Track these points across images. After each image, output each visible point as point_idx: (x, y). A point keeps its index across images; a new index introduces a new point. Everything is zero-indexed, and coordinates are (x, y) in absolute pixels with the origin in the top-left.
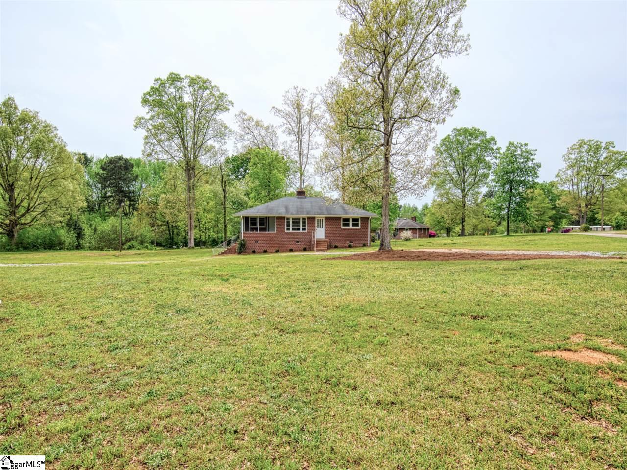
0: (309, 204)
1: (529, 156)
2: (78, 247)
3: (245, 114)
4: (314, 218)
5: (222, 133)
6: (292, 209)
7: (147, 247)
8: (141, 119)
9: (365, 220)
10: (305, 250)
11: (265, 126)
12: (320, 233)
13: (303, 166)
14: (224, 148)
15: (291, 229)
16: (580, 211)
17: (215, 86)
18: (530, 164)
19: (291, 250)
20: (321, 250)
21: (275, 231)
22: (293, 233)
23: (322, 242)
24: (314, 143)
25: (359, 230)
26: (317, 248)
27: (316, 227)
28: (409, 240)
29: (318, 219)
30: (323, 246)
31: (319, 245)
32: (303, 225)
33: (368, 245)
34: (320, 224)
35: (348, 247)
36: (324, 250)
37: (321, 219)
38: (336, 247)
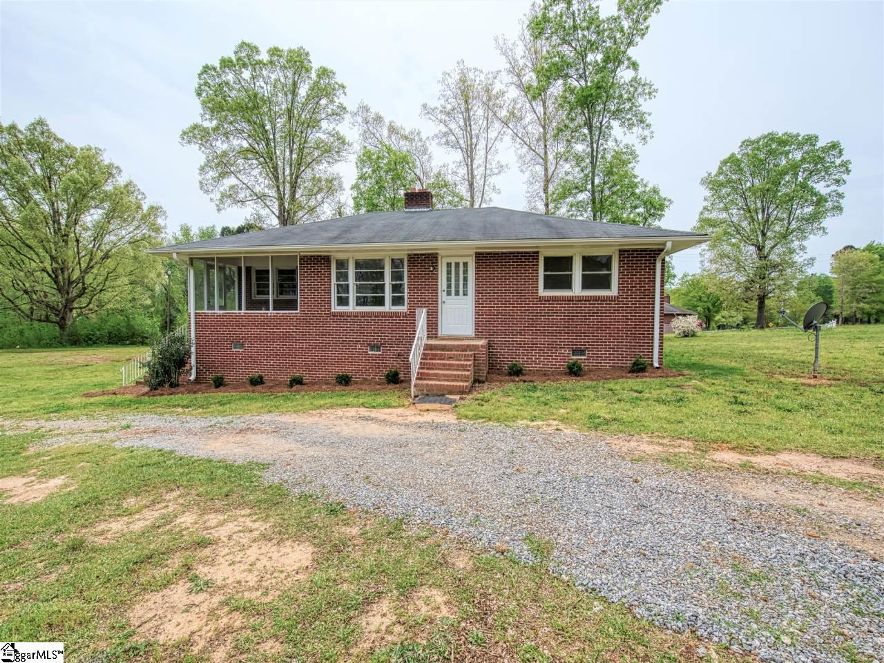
3: (368, 110)
4: (432, 258)
9: (643, 260)
10: (394, 379)
11: (406, 133)
12: (457, 317)
15: (353, 300)
19: (344, 382)
20: (439, 393)
21: (297, 310)
22: (356, 315)
23: (451, 350)
24: (494, 164)
25: (612, 301)
26: (425, 379)
27: (439, 292)
28: (692, 336)
29: (448, 264)
30: (454, 370)
31: (433, 369)
32: (393, 285)
33: (652, 365)
34: (457, 280)
35: (565, 374)
36: (452, 391)
37: (461, 260)
38: (516, 372)
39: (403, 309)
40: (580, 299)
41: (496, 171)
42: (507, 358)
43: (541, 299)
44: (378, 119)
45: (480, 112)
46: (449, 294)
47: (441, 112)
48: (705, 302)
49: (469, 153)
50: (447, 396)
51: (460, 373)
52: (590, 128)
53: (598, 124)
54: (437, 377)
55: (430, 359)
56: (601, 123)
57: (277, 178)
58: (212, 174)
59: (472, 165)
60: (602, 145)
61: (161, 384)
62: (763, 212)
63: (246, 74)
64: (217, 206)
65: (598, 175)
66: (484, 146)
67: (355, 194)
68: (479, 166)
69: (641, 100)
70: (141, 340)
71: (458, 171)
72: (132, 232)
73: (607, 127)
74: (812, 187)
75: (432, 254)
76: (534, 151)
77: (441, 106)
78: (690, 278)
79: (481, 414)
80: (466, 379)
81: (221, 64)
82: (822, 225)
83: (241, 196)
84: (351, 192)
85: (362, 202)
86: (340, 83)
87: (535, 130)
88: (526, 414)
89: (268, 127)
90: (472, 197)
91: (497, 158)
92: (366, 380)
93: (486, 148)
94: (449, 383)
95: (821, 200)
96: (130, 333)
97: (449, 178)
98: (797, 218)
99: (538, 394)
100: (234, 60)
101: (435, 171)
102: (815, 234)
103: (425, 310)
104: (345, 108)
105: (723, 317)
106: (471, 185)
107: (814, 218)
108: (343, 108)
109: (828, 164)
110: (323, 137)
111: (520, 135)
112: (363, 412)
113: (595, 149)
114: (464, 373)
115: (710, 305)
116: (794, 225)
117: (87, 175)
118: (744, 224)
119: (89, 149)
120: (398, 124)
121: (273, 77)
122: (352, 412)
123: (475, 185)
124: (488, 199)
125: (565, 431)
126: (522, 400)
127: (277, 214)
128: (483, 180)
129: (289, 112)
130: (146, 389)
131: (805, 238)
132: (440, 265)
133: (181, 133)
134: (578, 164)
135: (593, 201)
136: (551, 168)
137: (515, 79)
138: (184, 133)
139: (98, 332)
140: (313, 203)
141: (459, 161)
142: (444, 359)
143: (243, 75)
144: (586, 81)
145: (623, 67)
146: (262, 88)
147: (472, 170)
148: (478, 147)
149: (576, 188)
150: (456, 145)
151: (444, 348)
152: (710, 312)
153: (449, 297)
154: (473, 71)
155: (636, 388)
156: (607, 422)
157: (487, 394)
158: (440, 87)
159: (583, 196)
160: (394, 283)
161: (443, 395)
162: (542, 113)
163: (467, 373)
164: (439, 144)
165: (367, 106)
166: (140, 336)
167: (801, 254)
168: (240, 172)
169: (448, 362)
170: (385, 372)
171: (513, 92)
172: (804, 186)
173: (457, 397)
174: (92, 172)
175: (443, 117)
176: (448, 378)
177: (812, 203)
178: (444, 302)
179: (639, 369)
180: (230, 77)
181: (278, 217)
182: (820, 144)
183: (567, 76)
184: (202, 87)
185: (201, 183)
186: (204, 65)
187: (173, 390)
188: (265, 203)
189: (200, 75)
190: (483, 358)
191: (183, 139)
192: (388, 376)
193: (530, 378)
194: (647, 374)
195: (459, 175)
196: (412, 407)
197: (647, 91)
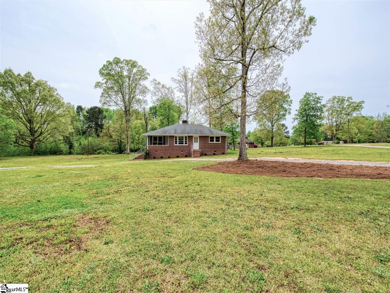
0: (190, 128)
1: (318, 100)
2: (70, 153)
3: (156, 81)
4: (192, 137)
5: (144, 91)
6: (179, 131)
7: (108, 153)
8: (99, 83)
9: (224, 138)
10: (186, 156)
11: (167, 88)
12: (196, 146)
13: (188, 110)
14: (145, 99)
15: (178, 143)
16: (333, 133)
17: (140, 66)
18: (319, 105)
19: (178, 157)
21: (168, 145)
22: (178, 146)
23: (196, 151)
25: (220, 144)
27: (193, 142)
29: (194, 138)
34: (196, 140)
35: (213, 155)
36: (198, 157)
37: (197, 137)
39: (187, 145)
40: (215, 143)
43: (209, 143)
44: (159, 83)
47: (178, 81)
54: (196, 155)
55: (194, 153)
59: (187, 97)
70: (62, 153)
83: (111, 104)
86: (148, 73)
90: (187, 107)
100: (113, 62)
106: (187, 103)
120: (165, 85)
139: (47, 150)
141: (183, 96)
150: (182, 91)
154: (188, 69)
158: (177, 73)
160: (185, 140)
163: (199, 154)
170: (184, 155)
188: (120, 107)
190: (201, 152)
193: (208, 155)
194: (224, 154)
195: (183, 100)
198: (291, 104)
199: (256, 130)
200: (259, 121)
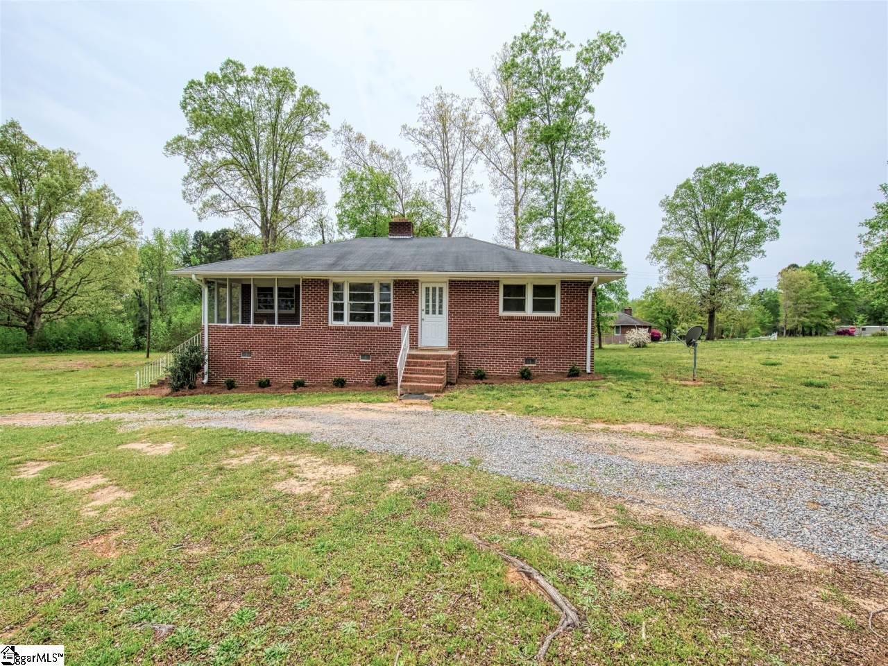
3: (351, 130)
4: (413, 284)
9: (578, 288)
10: (382, 382)
11: (387, 153)
12: (434, 332)
13: (453, 223)
15: (346, 316)
19: (338, 384)
20: (419, 392)
21: (299, 323)
22: (349, 329)
23: (429, 359)
24: (470, 184)
25: (556, 321)
26: (408, 381)
27: (420, 311)
28: (643, 347)
29: (426, 288)
30: (431, 375)
31: (414, 373)
32: (381, 305)
33: (586, 371)
34: (434, 301)
35: (519, 378)
36: (429, 390)
37: (438, 286)
38: (480, 376)
39: (389, 324)
40: (531, 319)
41: (472, 190)
42: (473, 365)
43: (500, 318)
44: (360, 138)
45: (457, 135)
46: (427, 313)
47: (420, 134)
48: (666, 314)
49: (447, 172)
50: (426, 394)
51: (436, 377)
52: (553, 161)
53: (560, 158)
54: (418, 380)
55: (413, 366)
56: (562, 158)
57: (260, 190)
58: (195, 185)
59: (449, 184)
60: (564, 177)
61: (182, 386)
62: (713, 234)
63: (231, 90)
64: (199, 215)
65: (560, 203)
66: (460, 166)
67: (340, 212)
68: (456, 185)
69: (596, 140)
70: (114, 346)
71: (436, 189)
72: (105, 236)
73: (567, 162)
74: (754, 214)
75: (414, 281)
76: (506, 176)
77: (421, 129)
78: (652, 291)
79: (451, 406)
80: (440, 381)
81: (207, 80)
82: (762, 248)
83: (224, 206)
84: (336, 210)
85: (346, 220)
86: (324, 103)
87: (507, 158)
88: (483, 406)
89: (253, 141)
90: (449, 215)
91: (472, 179)
92: (358, 383)
93: (463, 169)
94: (427, 385)
95: (762, 226)
96: (102, 339)
97: (427, 197)
98: (742, 240)
99: (494, 392)
100: (220, 77)
101: (414, 188)
102: (756, 256)
103: (408, 327)
104: (328, 126)
105: (683, 328)
106: (448, 202)
107: (756, 241)
108: (327, 126)
109: (767, 194)
110: (307, 152)
111: (493, 160)
112: (362, 405)
113: (557, 180)
114: (438, 377)
115: (670, 317)
116: (739, 247)
117: (61, 179)
118: (697, 244)
119: (63, 152)
120: (379, 143)
121: (257, 93)
122: (354, 405)
123: (452, 202)
124: (463, 216)
125: (507, 415)
126: (481, 397)
127: (260, 225)
128: (459, 198)
129: (274, 127)
130: (167, 390)
131: (749, 259)
132: (420, 290)
133: (166, 144)
134: (542, 193)
135: (556, 226)
136: (521, 191)
137: (489, 108)
138: (169, 145)
139: (68, 338)
140: (294, 214)
141: (436, 179)
142: (423, 366)
143: (228, 91)
144: (549, 121)
145: (581, 110)
146: (248, 104)
147: (449, 188)
148: (454, 167)
149: (541, 214)
150: (434, 166)
151: (422, 357)
152: (670, 324)
153: (427, 315)
154: (450, 96)
155: (565, 388)
156: (537, 410)
157: (456, 393)
158: (419, 110)
159: (547, 222)
160: (382, 303)
161: (423, 394)
162: (513, 143)
163: (441, 377)
164: (418, 163)
165: (350, 126)
166: (112, 341)
167: (744, 274)
168: (223, 182)
169: (426, 368)
170: (374, 376)
171: (487, 120)
172: (747, 213)
173: (433, 395)
174: (66, 176)
175: (422, 138)
176: (427, 380)
177: (755, 228)
178: (423, 319)
179: (574, 374)
180: (215, 91)
181: (261, 228)
182: (761, 176)
183: (534, 115)
184: (187, 101)
185: (184, 193)
186: (190, 80)
187: (192, 391)
188: (248, 214)
189: (185, 90)
190: (454, 365)
191: (167, 150)
192: (376, 380)
193: (491, 381)
194: (579, 378)
195: (437, 193)
196: (399, 402)
197: (601, 132)
198: (780, 206)
199: (649, 292)
200: (672, 260)
